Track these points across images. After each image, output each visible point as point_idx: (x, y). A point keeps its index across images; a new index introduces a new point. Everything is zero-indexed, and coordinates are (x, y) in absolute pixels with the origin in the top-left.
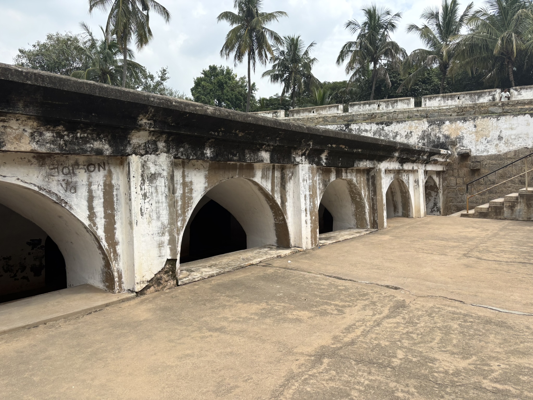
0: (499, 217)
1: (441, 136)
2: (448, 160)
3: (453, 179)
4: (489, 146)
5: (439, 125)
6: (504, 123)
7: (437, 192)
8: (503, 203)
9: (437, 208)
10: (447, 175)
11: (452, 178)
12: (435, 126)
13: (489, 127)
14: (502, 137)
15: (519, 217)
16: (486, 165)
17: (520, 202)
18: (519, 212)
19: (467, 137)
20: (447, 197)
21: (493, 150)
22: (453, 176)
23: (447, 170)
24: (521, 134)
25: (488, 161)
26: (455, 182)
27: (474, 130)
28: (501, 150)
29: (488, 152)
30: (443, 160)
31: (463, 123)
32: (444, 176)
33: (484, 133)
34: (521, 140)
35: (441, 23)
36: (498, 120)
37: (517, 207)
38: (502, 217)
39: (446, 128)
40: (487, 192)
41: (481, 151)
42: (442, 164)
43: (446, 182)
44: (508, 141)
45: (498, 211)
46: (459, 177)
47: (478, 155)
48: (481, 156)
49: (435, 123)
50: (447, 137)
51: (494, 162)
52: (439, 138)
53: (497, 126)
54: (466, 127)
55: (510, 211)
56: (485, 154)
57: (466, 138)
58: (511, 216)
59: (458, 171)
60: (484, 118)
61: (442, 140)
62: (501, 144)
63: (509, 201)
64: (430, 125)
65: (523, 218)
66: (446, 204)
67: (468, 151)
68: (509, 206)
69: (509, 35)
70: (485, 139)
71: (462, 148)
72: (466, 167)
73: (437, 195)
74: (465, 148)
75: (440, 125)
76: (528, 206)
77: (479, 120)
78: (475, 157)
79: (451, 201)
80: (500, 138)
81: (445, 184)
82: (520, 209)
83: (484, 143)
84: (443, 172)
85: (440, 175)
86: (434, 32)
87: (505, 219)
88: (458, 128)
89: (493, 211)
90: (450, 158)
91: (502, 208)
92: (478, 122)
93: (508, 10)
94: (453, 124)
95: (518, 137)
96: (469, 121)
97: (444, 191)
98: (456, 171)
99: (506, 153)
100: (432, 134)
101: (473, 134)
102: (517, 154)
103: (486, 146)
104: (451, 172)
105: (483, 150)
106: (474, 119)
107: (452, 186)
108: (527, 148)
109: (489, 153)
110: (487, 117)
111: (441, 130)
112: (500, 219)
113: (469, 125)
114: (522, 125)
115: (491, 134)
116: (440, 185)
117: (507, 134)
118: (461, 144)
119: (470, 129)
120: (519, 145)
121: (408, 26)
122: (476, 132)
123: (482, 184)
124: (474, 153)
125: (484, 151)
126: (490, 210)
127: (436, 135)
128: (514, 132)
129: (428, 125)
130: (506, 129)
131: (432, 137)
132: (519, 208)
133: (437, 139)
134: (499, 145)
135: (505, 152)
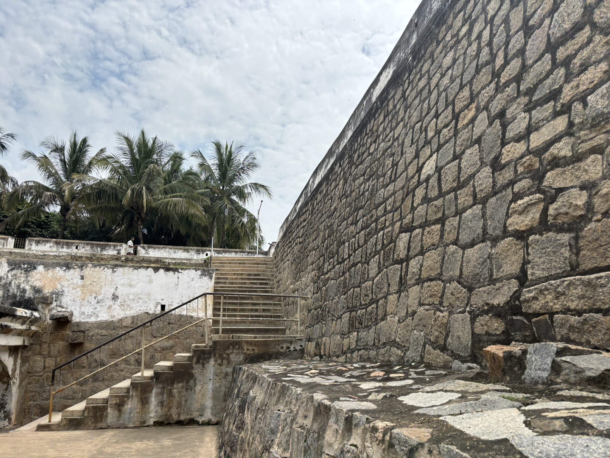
0: (100, 425)
1: (28, 288)
2: (33, 328)
3: (40, 359)
4: (99, 307)
5: (26, 271)
6: (120, 277)
7: (8, 384)
8: (106, 401)
9: (5, 412)
10: (30, 353)
11: (38, 358)
12: (19, 271)
13: (101, 280)
14: (117, 297)
15: (129, 422)
16: (93, 336)
17: (132, 396)
18: (130, 413)
19: (68, 292)
20: (26, 392)
21: (105, 315)
22: (40, 354)
23: (31, 344)
24: (141, 294)
25: (96, 331)
26: (42, 364)
27: (80, 282)
28: (115, 314)
29: (97, 317)
30: (24, 327)
31: (65, 270)
32: (26, 354)
33: (94, 289)
34: (141, 301)
35: (66, 160)
36: (114, 272)
37: (128, 405)
38: (104, 425)
39: (38, 276)
40: (91, 380)
41: (88, 315)
42: (20, 333)
43: (27, 365)
44: (124, 302)
45: (99, 414)
46: (50, 356)
47: (82, 321)
48: (87, 323)
49: (20, 267)
50: (37, 291)
51: (104, 332)
52: (24, 291)
53: (112, 281)
54: (68, 278)
55: (116, 412)
56: (93, 319)
57: (66, 294)
58: (118, 421)
59: (49, 346)
60: (95, 266)
61: (29, 294)
62: (116, 306)
63: (117, 396)
64: (12, 270)
65: (134, 423)
66: (22, 404)
67: (67, 314)
68: (116, 404)
69: (139, 188)
70: (95, 298)
71: (59, 309)
72: (63, 340)
73: (6, 389)
74: (63, 310)
75: (29, 271)
76: (142, 402)
77: (88, 269)
78: (78, 324)
79: (33, 399)
80: (115, 297)
81: (24, 369)
82: (131, 408)
83: (92, 303)
84: (24, 347)
85: (18, 353)
86: (56, 167)
87: (108, 427)
88: (56, 278)
89: (91, 414)
90: (37, 324)
91: (104, 409)
92: (87, 273)
93: (140, 164)
94: (49, 271)
95: (138, 298)
96: (74, 268)
97: (21, 381)
98: (45, 346)
99: (121, 320)
100: (13, 283)
101: (78, 289)
102: (135, 321)
103: (96, 308)
104: (38, 347)
105: (90, 313)
106: (81, 267)
107: (37, 372)
108: (147, 313)
109: (99, 319)
110: (100, 266)
111: (29, 278)
112: (101, 428)
113: (74, 274)
114: (143, 281)
115: (102, 291)
116: (14, 370)
117: (124, 293)
118: (58, 303)
119: (75, 281)
120: (138, 308)
121: (23, 152)
122: (83, 286)
123: (84, 367)
124: (76, 318)
125: (91, 315)
126: (86, 414)
127: (19, 286)
128: (133, 290)
129: (8, 269)
130: (123, 285)
131: (13, 289)
132: (129, 406)
133: (21, 292)
134: (113, 307)
135: (120, 317)
